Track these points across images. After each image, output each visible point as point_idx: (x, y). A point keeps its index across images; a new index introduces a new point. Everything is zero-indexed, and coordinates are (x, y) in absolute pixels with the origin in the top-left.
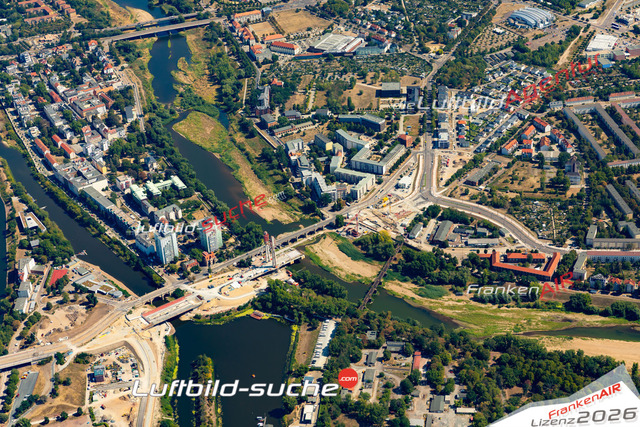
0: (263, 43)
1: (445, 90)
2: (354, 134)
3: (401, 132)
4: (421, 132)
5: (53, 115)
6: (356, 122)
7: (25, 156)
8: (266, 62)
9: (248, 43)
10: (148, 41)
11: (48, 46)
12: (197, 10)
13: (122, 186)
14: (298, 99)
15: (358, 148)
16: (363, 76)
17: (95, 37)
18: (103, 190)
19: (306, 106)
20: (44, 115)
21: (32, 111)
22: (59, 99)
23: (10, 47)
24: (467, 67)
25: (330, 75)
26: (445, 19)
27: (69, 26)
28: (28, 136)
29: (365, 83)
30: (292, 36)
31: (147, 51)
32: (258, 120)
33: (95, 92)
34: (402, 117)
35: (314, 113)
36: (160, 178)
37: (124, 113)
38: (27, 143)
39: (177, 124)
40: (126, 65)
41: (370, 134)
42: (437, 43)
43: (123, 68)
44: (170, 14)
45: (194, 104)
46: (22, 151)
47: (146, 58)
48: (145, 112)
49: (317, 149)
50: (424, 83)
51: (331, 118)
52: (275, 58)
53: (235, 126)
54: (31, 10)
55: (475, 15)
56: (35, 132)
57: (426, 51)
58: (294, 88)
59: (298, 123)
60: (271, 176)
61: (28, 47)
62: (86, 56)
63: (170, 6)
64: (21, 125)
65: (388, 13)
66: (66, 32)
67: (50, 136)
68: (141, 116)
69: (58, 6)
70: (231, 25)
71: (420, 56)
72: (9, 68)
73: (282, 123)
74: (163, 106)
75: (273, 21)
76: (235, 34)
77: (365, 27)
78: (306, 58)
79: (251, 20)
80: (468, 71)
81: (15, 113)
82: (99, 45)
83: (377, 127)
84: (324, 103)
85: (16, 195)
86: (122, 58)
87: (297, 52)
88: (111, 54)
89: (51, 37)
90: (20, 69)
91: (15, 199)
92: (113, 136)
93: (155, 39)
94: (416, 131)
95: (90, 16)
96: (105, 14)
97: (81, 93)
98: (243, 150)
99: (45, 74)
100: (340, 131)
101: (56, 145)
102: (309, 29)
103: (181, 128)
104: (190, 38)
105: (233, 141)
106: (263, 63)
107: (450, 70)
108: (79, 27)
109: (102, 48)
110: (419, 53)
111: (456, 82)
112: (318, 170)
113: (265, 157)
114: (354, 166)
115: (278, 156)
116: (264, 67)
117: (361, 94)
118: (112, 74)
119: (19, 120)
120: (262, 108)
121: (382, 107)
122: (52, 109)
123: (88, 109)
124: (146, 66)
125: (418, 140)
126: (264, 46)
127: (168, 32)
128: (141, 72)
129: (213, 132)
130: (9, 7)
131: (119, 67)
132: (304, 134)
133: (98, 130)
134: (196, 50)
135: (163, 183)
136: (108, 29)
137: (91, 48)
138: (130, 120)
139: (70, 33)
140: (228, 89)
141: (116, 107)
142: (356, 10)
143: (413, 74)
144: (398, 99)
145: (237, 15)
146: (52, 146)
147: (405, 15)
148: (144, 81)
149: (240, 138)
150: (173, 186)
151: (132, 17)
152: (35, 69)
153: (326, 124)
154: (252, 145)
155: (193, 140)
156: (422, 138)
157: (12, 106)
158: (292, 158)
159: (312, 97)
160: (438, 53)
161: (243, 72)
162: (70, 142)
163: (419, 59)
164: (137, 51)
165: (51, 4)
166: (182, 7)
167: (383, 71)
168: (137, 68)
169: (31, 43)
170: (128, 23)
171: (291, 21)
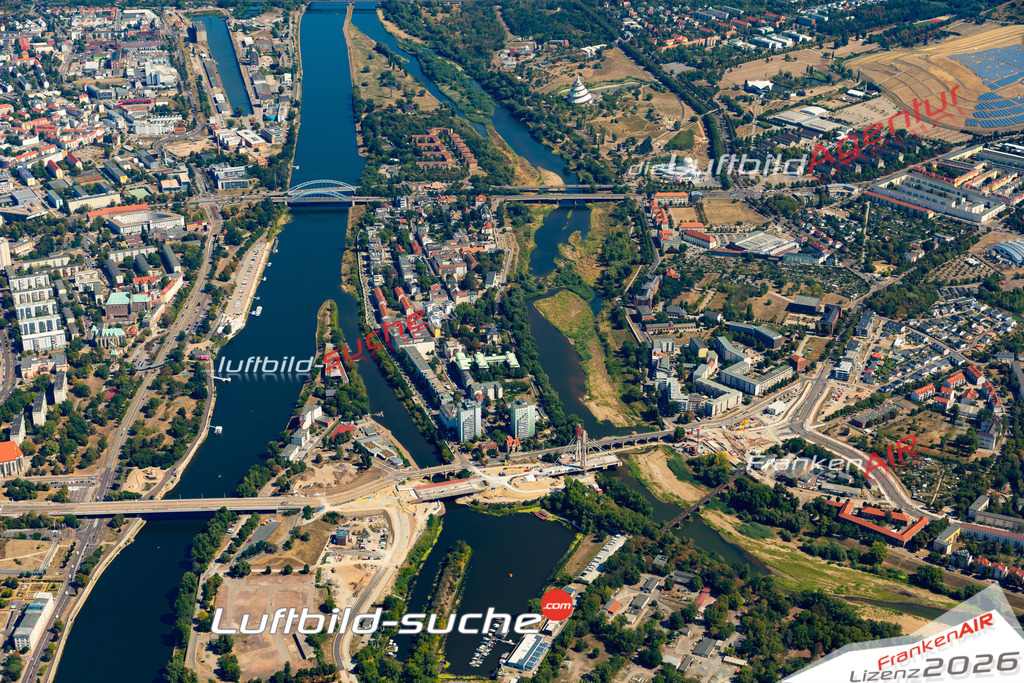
0: (677, 229)
1: (872, 315)
2: (741, 346)
3: (799, 353)
4: (822, 359)
5: (404, 267)
6: (748, 332)
7: (360, 304)
8: (671, 250)
9: (659, 228)
10: (547, 207)
11: (430, 194)
12: (616, 182)
13: (449, 352)
14: (691, 297)
15: (737, 360)
16: (779, 285)
17: (486, 192)
18: (428, 354)
19: (695, 306)
20: (397, 266)
21: (387, 259)
22: (420, 251)
23: (389, 189)
24: (911, 295)
25: (741, 277)
26: (910, 239)
27: (463, 176)
28: (371, 284)
29: (779, 293)
30: (715, 228)
31: (541, 217)
32: (634, 312)
33: (461, 250)
34: (807, 338)
35: (702, 315)
36: (494, 352)
37: (484, 278)
38: (366, 291)
39: (541, 301)
40: (509, 228)
41: (759, 350)
42: (889, 263)
43: (504, 231)
44: (584, 182)
45: (570, 281)
46: (358, 299)
47: (537, 224)
48: (509, 281)
49: (690, 354)
50: (852, 304)
51: (721, 323)
52: (683, 248)
53: (605, 314)
54: (429, 154)
55: (949, 239)
56: (379, 280)
57: (871, 270)
58: (690, 284)
59: (679, 322)
60: (623, 373)
61: (408, 191)
62: (468, 211)
63: (588, 174)
64: (368, 272)
65: (843, 221)
66: (457, 183)
67: (393, 287)
68: (502, 285)
69: (460, 155)
70: (648, 205)
71: (861, 275)
72: (379, 211)
73: (660, 319)
74: (534, 278)
75: (699, 208)
76: (649, 215)
77: (808, 231)
78: (720, 254)
79: (675, 202)
80: (910, 300)
81: (367, 258)
82: (488, 203)
83: (770, 342)
84: (720, 306)
85: (332, 341)
86: (508, 221)
87: (713, 245)
88: (498, 215)
89: (437, 185)
90: (392, 213)
91: (330, 346)
92: (462, 299)
93: (556, 206)
94: (817, 356)
95: (491, 170)
96: (508, 171)
97: (446, 248)
98: (603, 340)
99: (416, 223)
100: (723, 340)
101: (396, 298)
102: (739, 224)
103: (544, 306)
104: (596, 211)
105: (597, 330)
106: (667, 252)
107: (888, 295)
108: (474, 180)
109: (490, 206)
110: (862, 271)
111: (890, 311)
112: (679, 376)
113: (624, 352)
114: (723, 380)
115: (638, 353)
116: (666, 256)
117: (768, 303)
118: (489, 235)
119: (368, 265)
120: (643, 298)
121: (787, 322)
122: (407, 261)
123: (446, 267)
124: (533, 233)
125: (813, 366)
126: (676, 234)
127: (573, 201)
128: (524, 238)
129: (578, 315)
130: (406, 147)
131: (500, 230)
132: (681, 336)
133: (448, 291)
134: (597, 226)
135: (495, 357)
136: (507, 187)
137: (478, 204)
138: (487, 286)
139: (462, 184)
140: (612, 272)
141: (478, 270)
142: (806, 212)
143: (843, 293)
144: (811, 317)
145: (658, 194)
146: (391, 298)
147: (863, 227)
148: (523, 249)
149: (605, 327)
150: (506, 364)
151: (540, 179)
152: (408, 215)
153: (712, 330)
154: (616, 338)
155: (551, 319)
156: (819, 365)
157: (366, 250)
158: (654, 358)
159: (709, 297)
160: (884, 275)
161: (639, 257)
162: (413, 298)
163: (858, 277)
164: (529, 215)
165: (454, 151)
166: (600, 176)
167: (807, 283)
168: (522, 234)
169: (414, 188)
170: (533, 184)
171: (722, 212)
